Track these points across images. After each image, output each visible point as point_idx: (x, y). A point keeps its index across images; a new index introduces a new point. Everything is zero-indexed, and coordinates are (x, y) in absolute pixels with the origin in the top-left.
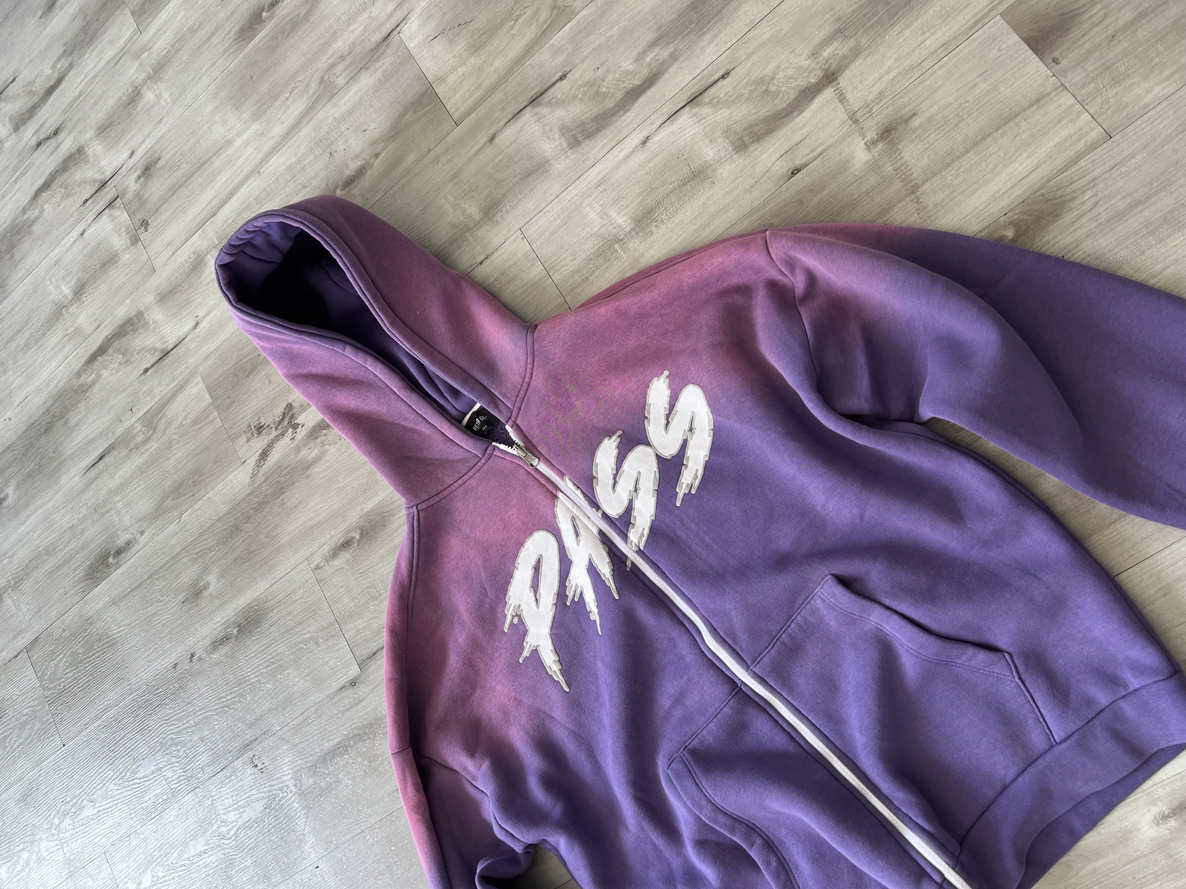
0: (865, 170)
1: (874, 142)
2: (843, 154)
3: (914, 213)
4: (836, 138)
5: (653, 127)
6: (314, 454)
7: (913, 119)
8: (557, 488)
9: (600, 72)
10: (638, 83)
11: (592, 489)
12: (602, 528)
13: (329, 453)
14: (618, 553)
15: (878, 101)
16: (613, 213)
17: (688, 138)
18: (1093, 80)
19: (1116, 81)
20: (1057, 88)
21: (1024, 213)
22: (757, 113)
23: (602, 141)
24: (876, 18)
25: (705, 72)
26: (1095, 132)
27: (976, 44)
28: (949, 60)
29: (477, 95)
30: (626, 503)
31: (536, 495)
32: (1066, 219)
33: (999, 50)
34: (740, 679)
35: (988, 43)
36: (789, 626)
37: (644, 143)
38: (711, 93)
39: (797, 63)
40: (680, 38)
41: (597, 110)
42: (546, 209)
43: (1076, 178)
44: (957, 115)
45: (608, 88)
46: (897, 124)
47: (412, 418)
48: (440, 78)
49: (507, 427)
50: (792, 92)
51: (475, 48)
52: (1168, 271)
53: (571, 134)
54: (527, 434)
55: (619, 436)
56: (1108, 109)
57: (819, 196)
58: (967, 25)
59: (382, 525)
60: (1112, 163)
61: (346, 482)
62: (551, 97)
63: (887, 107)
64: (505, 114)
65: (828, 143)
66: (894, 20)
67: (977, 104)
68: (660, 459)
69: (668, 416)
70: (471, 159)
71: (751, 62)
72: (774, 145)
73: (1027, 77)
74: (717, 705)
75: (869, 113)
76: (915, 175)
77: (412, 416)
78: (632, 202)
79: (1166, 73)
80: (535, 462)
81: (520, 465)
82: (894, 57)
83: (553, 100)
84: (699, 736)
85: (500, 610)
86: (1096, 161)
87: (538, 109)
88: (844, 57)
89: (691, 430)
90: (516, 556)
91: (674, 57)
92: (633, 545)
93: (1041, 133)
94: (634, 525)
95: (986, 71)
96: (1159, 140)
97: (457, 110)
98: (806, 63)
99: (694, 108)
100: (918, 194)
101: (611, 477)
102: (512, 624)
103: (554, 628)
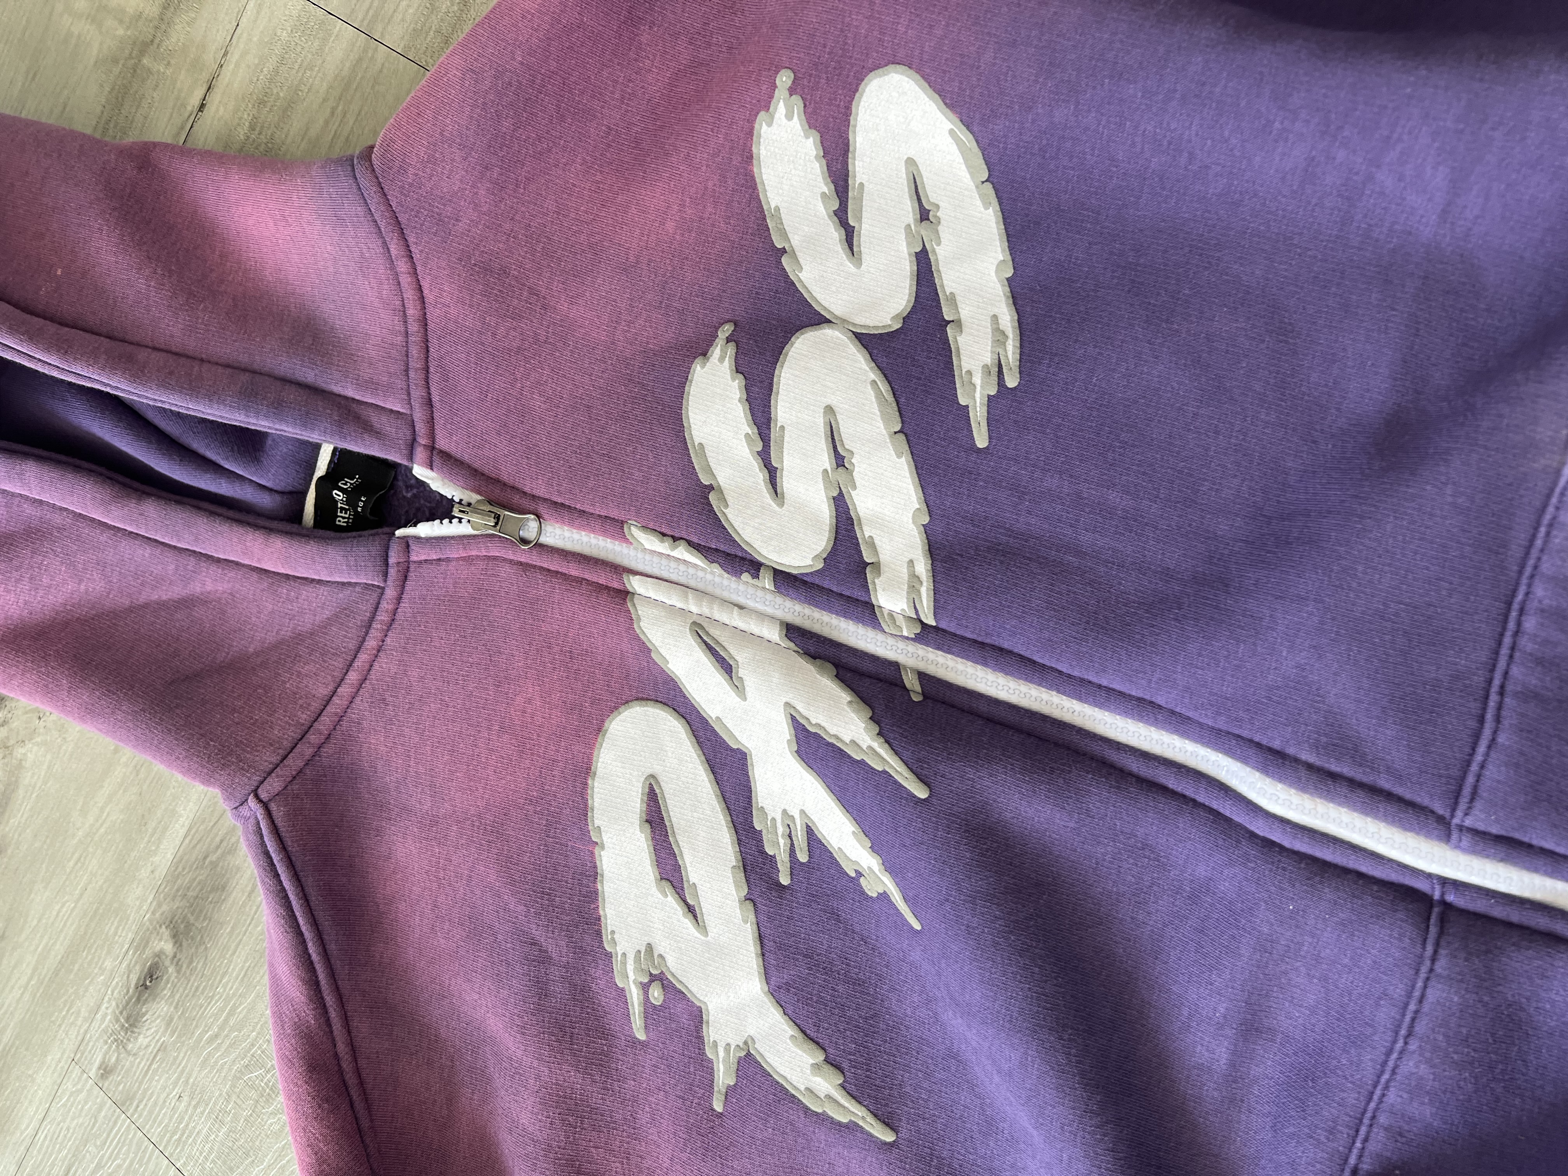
8: (619, 570)
12: (790, 618)
13: (27, 764)
14: (867, 666)
30: (826, 513)
34: (1430, 876)
36: (1517, 633)
49: (420, 472)
54: (477, 465)
55: (728, 340)
59: (214, 889)
61: (91, 819)
69: (841, 216)
77: (169, 565)
80: (530, 528)
81: (495, 558)
84: (1382, 1119)
85: (602, 983)
89: (924, 215)
90: (583, 811)
92: (900, 621)
94: (877, 566)
101: (755, 465)
102: (650, 1011)
103: (773, 972)
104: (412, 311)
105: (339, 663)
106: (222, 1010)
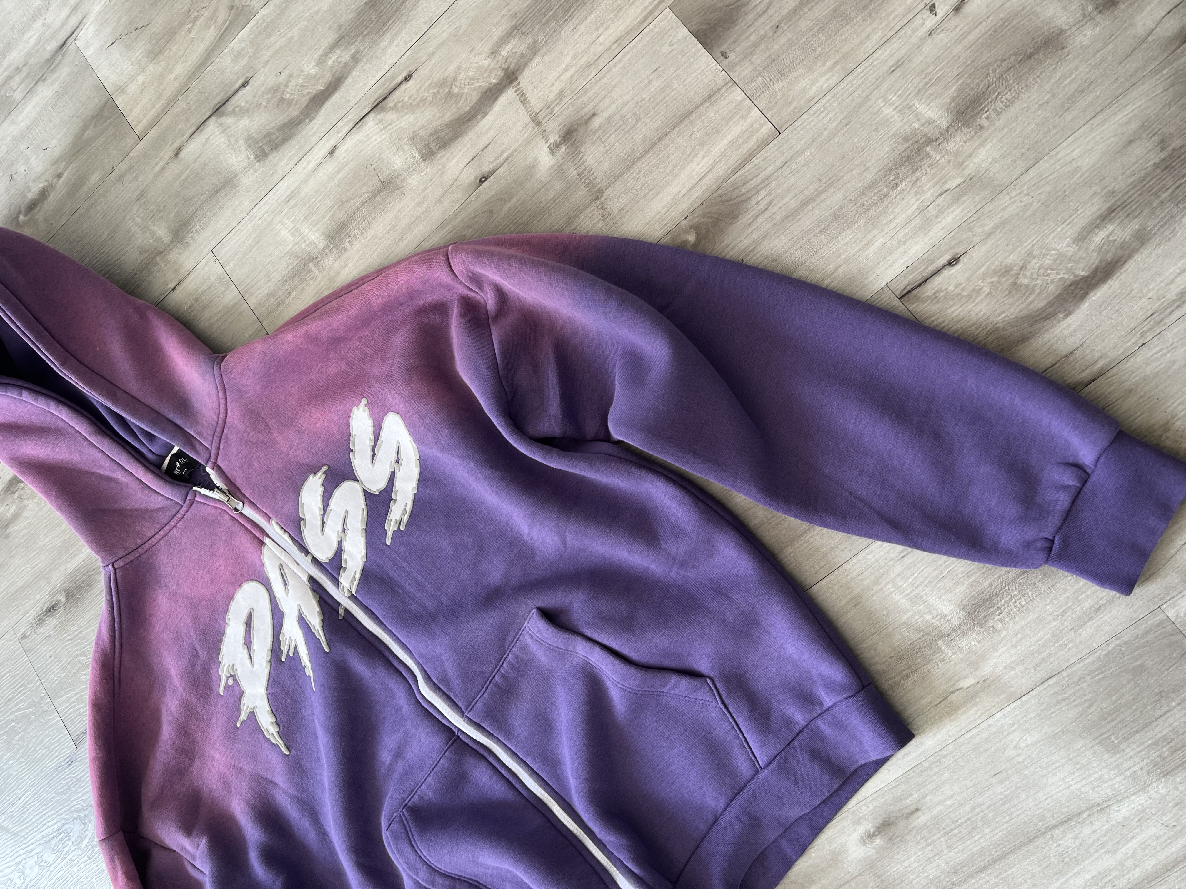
0: (550, 176)
1: (557, 145)
2: (528, 158)
3: (599, 220)
4: (520, 142)
5: (340, 135)
6: (12, 511)
7: (593, 120)
8: (265, 533)
9: (282, 78)
10: (321, 88)
11: (300, 532)
12: (313, 575)
13: (28, 508)
14: (330, 600)
15: (558, 101)
16: (305, 229)
17: (375, 146)
18: (760, 74)
19: (782, 74)
20: (727, 83)
21: (704, 216)
22: (441, 117)
23: (289, 152)
24: (551, 13)
25: (388, 75)
26: (764, 128)
27: (648, 39)
28: (624, 56)
29: (159, 105)
30: (335, 544)
31: (243, 542)
32: (744, 220)
33: (670, 45)
34: (456, 727)
35: (659, 37)
36: (502, 665)
37: (332, 153)
38: (395, 97)
39: (477, 63)
40: (361, 38)
41: (282, 119)
42: (238, 228)
43: (750, 177)
44: (635, 114)
45: (292, 94)
46: (579, 125)
47: (107, 465)
48: (119, 88)
49: (208, 469)
50: (475, 93)
51: (154, 54)
52: (840, 271)
53: (257, 146)
54: (229, 475)
55: (324, 472)
56: (776, 103)
57: (508, 205)
58: (639, 19)
59: (88, 585)
60: (782, 160)
61: (47, 540)
62: (234, 106)
63: (568, 108)
64: (189, 125)
65: (513, 148)
66: (569, 15)
67: (653, 102)
68: (367, 494)
69: (374, 447)
70: (156, 175)
71: (433, 62)
72: (461, 151)
73: (698, 72)
74: (434, 757)
75: (551, 114)
76: (599, 179)
77: (107, 464)
78: (323, 217)
79: (828, 64)
80: (240, 506)
81: (225, 511)
82: (571, 54)
83: (237, 109)
84: (419, 792)
85: (214, 671)
86: (768, 159)
87: (223, 119)
88: (522, 56)
89: (397, 461)
90: (226, 611)
91: (356, 59)
92: (345, 589)
93: (714, 131)
94: (344, 569)
95: (659, 67)
96: (825, 134)
97: (139, 123)
98: (486, 63)
99: (379, 114)
100: (603, 199)
101: (320, 518)
102: (227, 686)
103: (269, 687)
104: (222, 416)
105: (158, 526)
106: (77, 630)
